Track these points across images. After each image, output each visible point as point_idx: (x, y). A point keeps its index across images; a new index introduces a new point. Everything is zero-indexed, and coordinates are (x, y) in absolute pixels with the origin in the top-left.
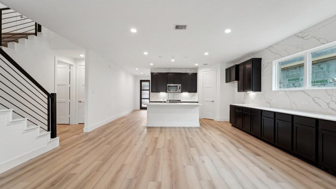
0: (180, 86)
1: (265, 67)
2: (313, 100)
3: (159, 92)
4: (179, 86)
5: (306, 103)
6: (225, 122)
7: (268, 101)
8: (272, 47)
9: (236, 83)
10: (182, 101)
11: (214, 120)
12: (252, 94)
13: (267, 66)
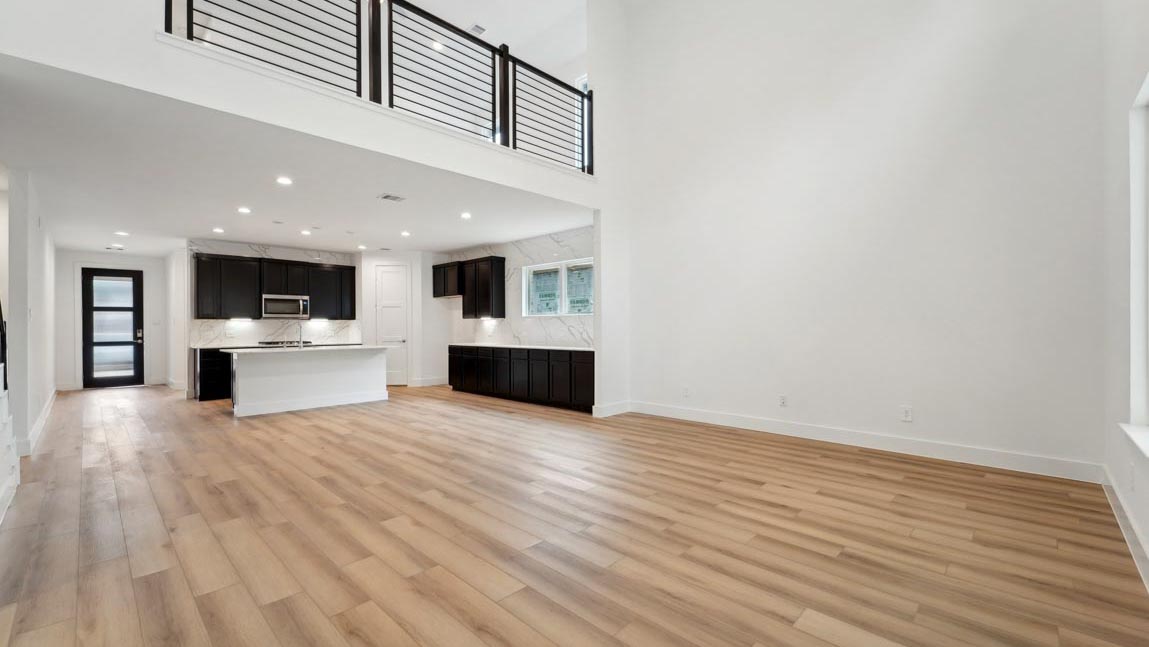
0: (307, 301)
1: (511, 276)
2: (569, 329)
3: (227, 317)
4: (304, 301)
6: (439, 385)
7: (517, 335)
9: (458, 300)
11: (406, 386)
12: (488, 323)
13: (513, 274)
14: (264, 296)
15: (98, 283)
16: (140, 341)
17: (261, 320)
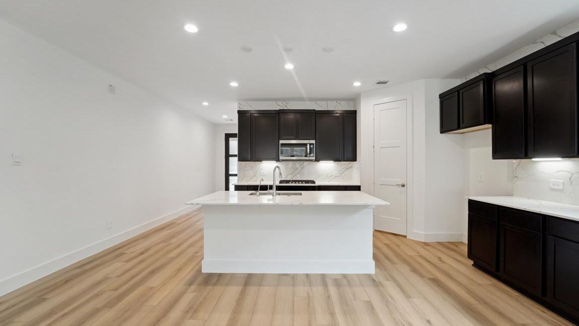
0: (313, 144)
3: (260, 160)
4: (310, 144)
6: (439, 243)
10: (318, 183)
11: (405, 237)
14: (281, 142)
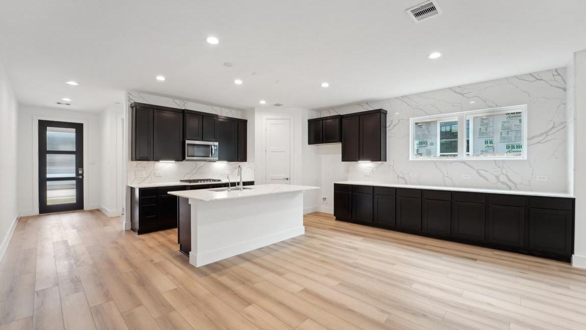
0: (217, 146)
1: (394, 126)
2: (478, 172)
3: (157, 159)
5: (467, 177)
7: (401, 175)
8: (410, 99)
10: (223, 182)
12: (365, 166)
13: (397, 124)
14: (187, 142)
15: (51, 132)
16: (80, 177)
17: (184, 162)
